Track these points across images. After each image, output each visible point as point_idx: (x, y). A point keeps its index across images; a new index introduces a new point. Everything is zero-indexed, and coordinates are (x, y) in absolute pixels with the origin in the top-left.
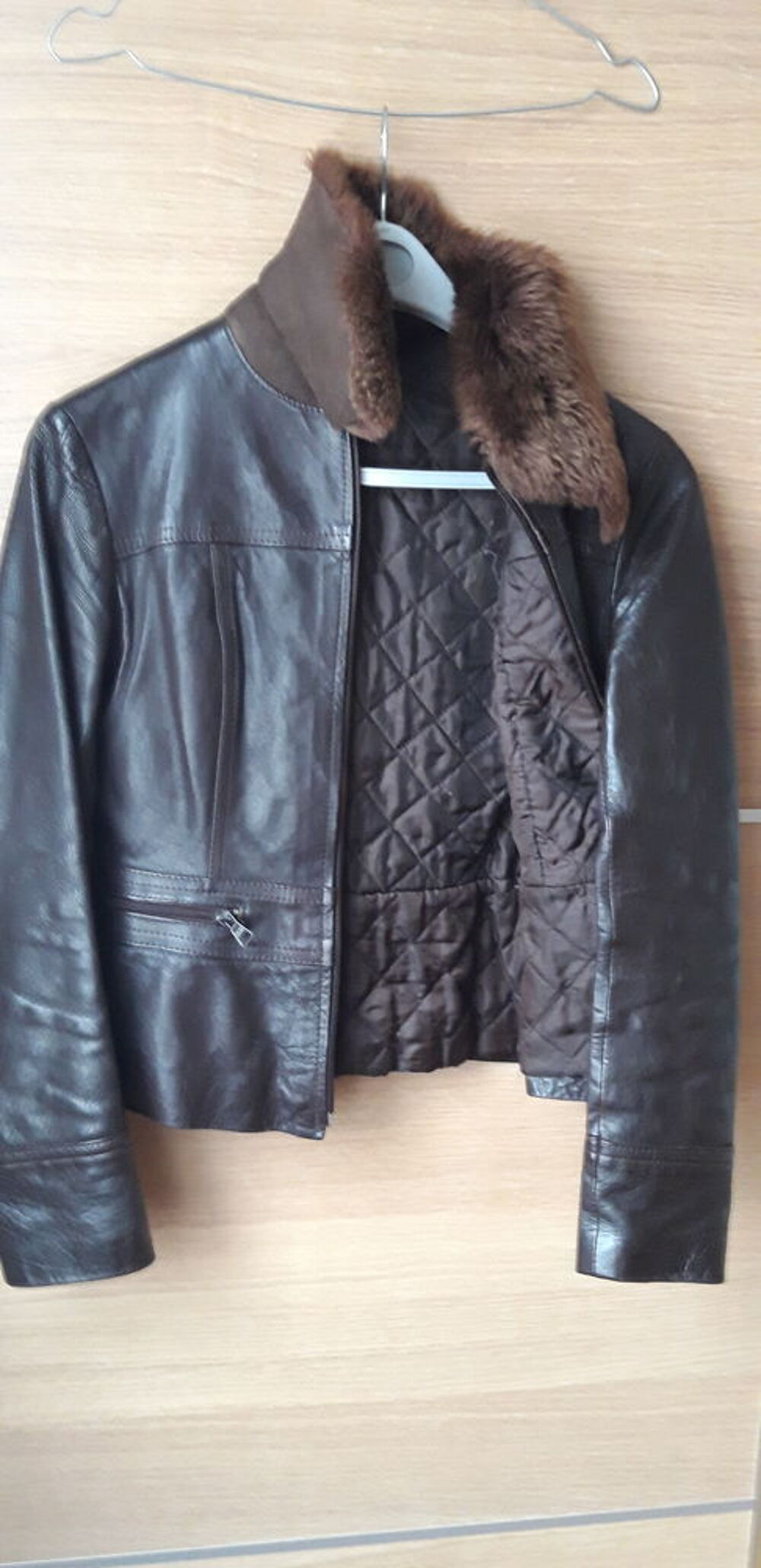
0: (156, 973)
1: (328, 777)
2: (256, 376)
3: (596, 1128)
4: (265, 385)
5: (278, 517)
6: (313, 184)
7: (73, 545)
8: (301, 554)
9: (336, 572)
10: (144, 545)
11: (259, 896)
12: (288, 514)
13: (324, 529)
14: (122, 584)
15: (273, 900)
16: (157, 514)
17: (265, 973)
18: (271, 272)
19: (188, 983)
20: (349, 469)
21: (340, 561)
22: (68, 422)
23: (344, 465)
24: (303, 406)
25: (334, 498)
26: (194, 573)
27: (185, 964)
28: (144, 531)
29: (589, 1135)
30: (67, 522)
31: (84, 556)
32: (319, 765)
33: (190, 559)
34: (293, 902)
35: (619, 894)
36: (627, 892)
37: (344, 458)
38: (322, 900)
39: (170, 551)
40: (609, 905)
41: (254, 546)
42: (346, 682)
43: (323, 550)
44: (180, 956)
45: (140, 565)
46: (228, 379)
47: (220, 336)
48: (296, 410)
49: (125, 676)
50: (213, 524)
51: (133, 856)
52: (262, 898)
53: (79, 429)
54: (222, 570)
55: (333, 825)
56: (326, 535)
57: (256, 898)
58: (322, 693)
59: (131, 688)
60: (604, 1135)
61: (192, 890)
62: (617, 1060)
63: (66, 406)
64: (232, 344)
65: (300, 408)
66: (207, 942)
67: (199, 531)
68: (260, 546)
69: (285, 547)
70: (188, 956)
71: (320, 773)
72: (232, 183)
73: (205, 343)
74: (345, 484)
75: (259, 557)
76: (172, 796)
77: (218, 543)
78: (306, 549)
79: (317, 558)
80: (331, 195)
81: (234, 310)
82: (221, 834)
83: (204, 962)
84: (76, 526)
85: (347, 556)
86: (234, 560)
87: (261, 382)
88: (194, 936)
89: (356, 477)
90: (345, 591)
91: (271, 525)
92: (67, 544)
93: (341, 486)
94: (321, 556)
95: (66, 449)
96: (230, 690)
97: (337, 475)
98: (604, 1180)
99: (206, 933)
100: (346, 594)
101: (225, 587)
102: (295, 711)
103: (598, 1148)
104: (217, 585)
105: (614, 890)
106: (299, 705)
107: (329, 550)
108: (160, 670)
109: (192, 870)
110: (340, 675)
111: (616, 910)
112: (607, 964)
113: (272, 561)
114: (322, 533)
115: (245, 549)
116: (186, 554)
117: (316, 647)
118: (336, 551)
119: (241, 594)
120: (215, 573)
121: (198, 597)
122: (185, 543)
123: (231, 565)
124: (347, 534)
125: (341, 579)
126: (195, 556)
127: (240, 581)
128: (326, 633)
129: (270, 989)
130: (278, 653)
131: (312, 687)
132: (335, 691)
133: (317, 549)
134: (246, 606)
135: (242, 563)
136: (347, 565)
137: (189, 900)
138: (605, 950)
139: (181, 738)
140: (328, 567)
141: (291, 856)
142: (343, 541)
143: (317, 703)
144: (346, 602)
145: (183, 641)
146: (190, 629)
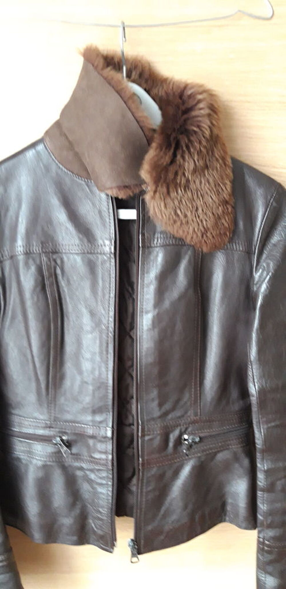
0: (27, 468)
2: (61, 166)
3: (263, 535)
4: (66, 170)
5: (76, 238)
6: (84, 64)
8: (90, 256)
9: (108, 264)
10: (8, 255)
11: (75, 430)
12: (81, 236)
13: (100, 242)
15: (82, 433)
16: (14, 239)
17: (80, 469)
18: (65, 112)
19: (40, 474)
20: (111, 211)
21: (110, 258)
23: (109, 209)
24: (86, 180)
25: (104, 225)
26: (33, 268)
27: (40, 463)
28: (8, 247)
29: (259, 537)
32: (103, 365)
33: (31, 262)
34: (92, 434)
35: (265, 427)
36: (269, 425)
37: (108, 206)
38: (106, 434)
39: (21, 258)
40: (261, 432)
41: (65, 253)
43: (101, 254)
45: (7, 265)
46: (47, 169)
47: (40, 147)
48: (83, 183)
50: (42, 243)
52: (76, 432)
54: (49, 268)
56: (101, 246)
57: (73, 431)
58: (103, 327)
60: (266, 538)
61: (41, 427)
62: (272, 502)
64: (48, 151)
65: (85, 181)
66: (50, 454)
67: (35, 247)
68: (68, 253)
69: (81, 253)
70: (41, 460)
71: (103, 369)
73: (34, 151)
74: (110, 219)
75: (68, 259)
77: (45, 253)
78: (91, 253)
79: (98, 257)
80: (96, 68)
81: (47, 133)
82: (53, 399)
83: (48, 463)
85: (113, 256)
86: (55, 260)
87: (63, 169)
88: (43, 450)
89: (115, 215)
90: (113, 273)
91: (73, 242)
93: (107, 220)
94: (100, 256)
96: (56, 328)
97: (105, 214)
98: (268, 557)
99: (50, 449)
100: (113, 275)
101: (50, 276)
102: (90, 336)
103: (263, 543)
104: (46, 273)
105: (263, 425)
106: (91, 333)
107: (104, 254)
108: (20, 317)
109: (41, 417)
110: (111, 317)
111: (264, 434)
112: (263, 459)
113: (75, 260)
114: (99, 244)
115: (60, 255)
116: (28, 258)
117: (99, 303)
118: (107, 254)
119: (60, 277)
120: (44, 268)
121: (36, 281)
122: (28, 254)
123: (53, 263)
124: (112, 245)
125: (110, 268)
126: (34, 260)
127: (59, 271)
128: (104, 295)
129: (84, 476)
130: (80, 306)
131: (98, 324)
132: (110, 325)
133: (98, 253)
134: (63, 283)
135: (59, 262)
136: (113, 261)
137: (41, 432)
138: (260, 453)
139: (31, 351)
140: (104, 262)
141: (91, 409)
142: (110, 249)
143: (101, 332)
144: (113, 280)
145: (29, 303)
146: (32, 298)
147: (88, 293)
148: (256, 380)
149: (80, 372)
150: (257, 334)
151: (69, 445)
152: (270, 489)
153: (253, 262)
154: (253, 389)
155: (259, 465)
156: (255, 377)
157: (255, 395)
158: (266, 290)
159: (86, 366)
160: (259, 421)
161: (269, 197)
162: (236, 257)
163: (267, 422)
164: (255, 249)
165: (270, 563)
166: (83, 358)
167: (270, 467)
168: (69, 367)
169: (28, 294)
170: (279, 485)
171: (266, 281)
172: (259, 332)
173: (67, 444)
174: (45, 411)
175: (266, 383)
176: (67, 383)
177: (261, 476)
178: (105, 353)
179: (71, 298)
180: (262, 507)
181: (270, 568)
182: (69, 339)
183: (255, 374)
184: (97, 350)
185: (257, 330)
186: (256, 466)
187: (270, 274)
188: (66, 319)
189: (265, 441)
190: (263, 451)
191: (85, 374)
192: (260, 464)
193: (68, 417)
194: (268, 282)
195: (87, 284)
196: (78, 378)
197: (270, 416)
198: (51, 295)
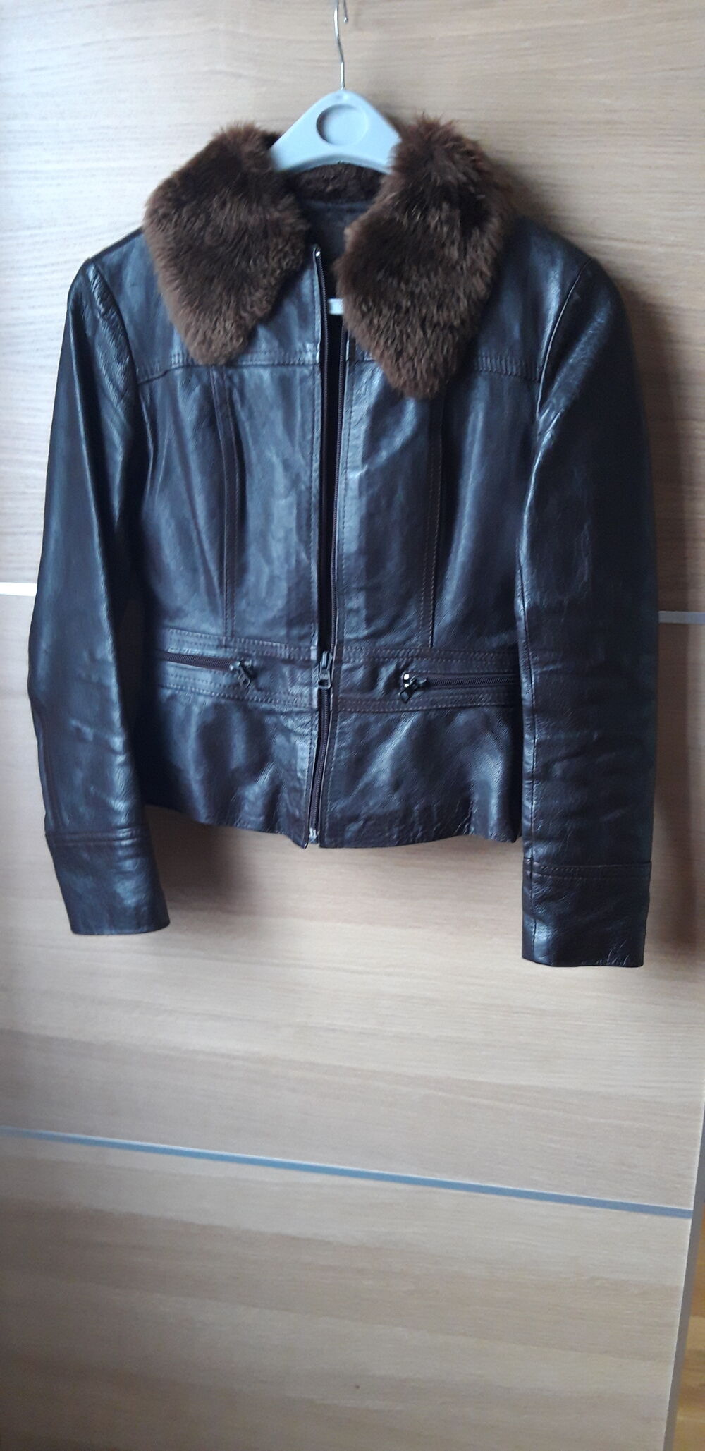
0: (188, 709)
1: (309, 558)
3: (530, 852)
7: (104, 371)
8: (284, 370)
9: (310, 383)
10: (160, 370)
11: (263, 653)
13: (299, 346)
14: (146, 402)
15: (273, 655)
16: (168, 345)
17: (271, 712)
19: (210, 718)
21: (313, 373)
22: (97, 272)
23: (313, 291)
25: (305, 319)
26: (197, 392)
27: (209, 702)
28: (159, 358)
29: (525, 858)
30: (99, 353)
31: (112, 380)
32: (302, 548)
33: (194, 380)
34: (287, 657)
35: (539, 671)
36: (545, 669)
38: (310, 656)
39: (178, 373)
40: (531, 680)
41: (246, 366)
42: (321, 476)
43: (299, 365)
44: (206, 696)
45: (159, 385)
49: (153, 478)
51: (172, 619)
52: (265, 654)
53: (107, 279)
54: (221, 389)
55: (315, 597)
56: (300, 352)
57: (260, 654)
58: (303, 487)
59: (158, 488)
60: (535, 858)
61: (213, 646)
62: (543, 798)
63: (96, 260)
66: (225, 686)
68: (251, 367)
69: (270, 364)
70: (211, 696)
71: (303, 556)
72: (240, 76)
74: (315, 315)
75: (251, 374)
76: (195, 570)
77: (216, 365)
78: (285, 365)
79: (295, 372)
82: (231, 602)
83: (223, 701)
84: (106, 356)
85: (317, 369)
86: (230, 378)
88: (214, 681)
89: (324, 307)
90: (318, 398)
92: (99, 371)
93: (310, 308)
94: (298, 370)
95: (96, 294)
96: (232, 488)
97: (307, 299)
98: (538, 890)
99: (224, 679)
100: (318, 402)
101: (223, 401)
102: (283, 502)
103: (531, 867)
104: (216, 399)
105: (534, 668)
106: (286, 497)
107: (304, 364)
108: (178, 470)
109: (213, 630)
110: (316, 471)
111: (535, 684)
112: (533, 726)
113: (261, 377)
114: (298, 350)
115: (239, 370)
116: (190, 375)
117: (297, 448)
118: (309, 365)
119: (238, 406)
120: (214, 389)
121: (201, 410)
122: (189, 366)
123: (227, 383)
124: (317, 351)
125: (314, 389)
126: (199, 378)
127: (236, 396)
128: (304, 436)
129: (276, 724)
130: (268, 454)
131: (295, 482)
132: (313, 484)
133: (293, 365)
134: (243, 415)
135: (236, 380)
136: (318, 376)
137: (211, 653)
138: (529, 715)
139: (196, 524)
140: (303, 379)
141: (284, 621)
142: (314, 356)
143: (299, 494)
144: (318, 409)
145: (191, 446)
146: (195, 436)
147: (279, 430)
148: (526, 594)
149: (269, 560)
150: (530, 514)
151: (253, 674)
152: (543, 775)
153: (536, 397)
154: (522, 606)
155: (527, 736)
156: (525, 589)
157: (523, 617)
158: (549, 441)
159: (277, 549)
160: (529, 661)
161: (568, 284)
162: (506, 385)
163: (542, 663)
164: (541, 373)
165: (542, 900)
166: (273, 538)
167: (543, 737)
168: (253, 551)
169: (189, 433)
170: (558, 770)
171: (551, 427)
172: (534, 511)
173: (251, 672)
174: (221, 621)
175: (541, 599)
176: (251, 578)
177: (528, 753)
178: (304, 528)
179: (256, 442)
180: (529, 806)
181: (541, 911)
182: (253, 508)
183: (525, 583)
184: (293, 525)
185: (531, 508)
186: (522, 737)
187: (559, 414)
188: (248, 476)
189: (537, 692)
190: (533, 711)
191: (276, 564)
192: (529, 734)
193: (253, 631)
194: (554, 428)
195: (277, 416)
196: (266, 570)
197: (547, 655)
198: (225, 434)
